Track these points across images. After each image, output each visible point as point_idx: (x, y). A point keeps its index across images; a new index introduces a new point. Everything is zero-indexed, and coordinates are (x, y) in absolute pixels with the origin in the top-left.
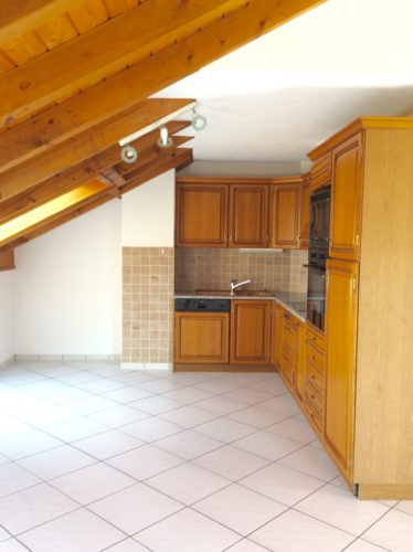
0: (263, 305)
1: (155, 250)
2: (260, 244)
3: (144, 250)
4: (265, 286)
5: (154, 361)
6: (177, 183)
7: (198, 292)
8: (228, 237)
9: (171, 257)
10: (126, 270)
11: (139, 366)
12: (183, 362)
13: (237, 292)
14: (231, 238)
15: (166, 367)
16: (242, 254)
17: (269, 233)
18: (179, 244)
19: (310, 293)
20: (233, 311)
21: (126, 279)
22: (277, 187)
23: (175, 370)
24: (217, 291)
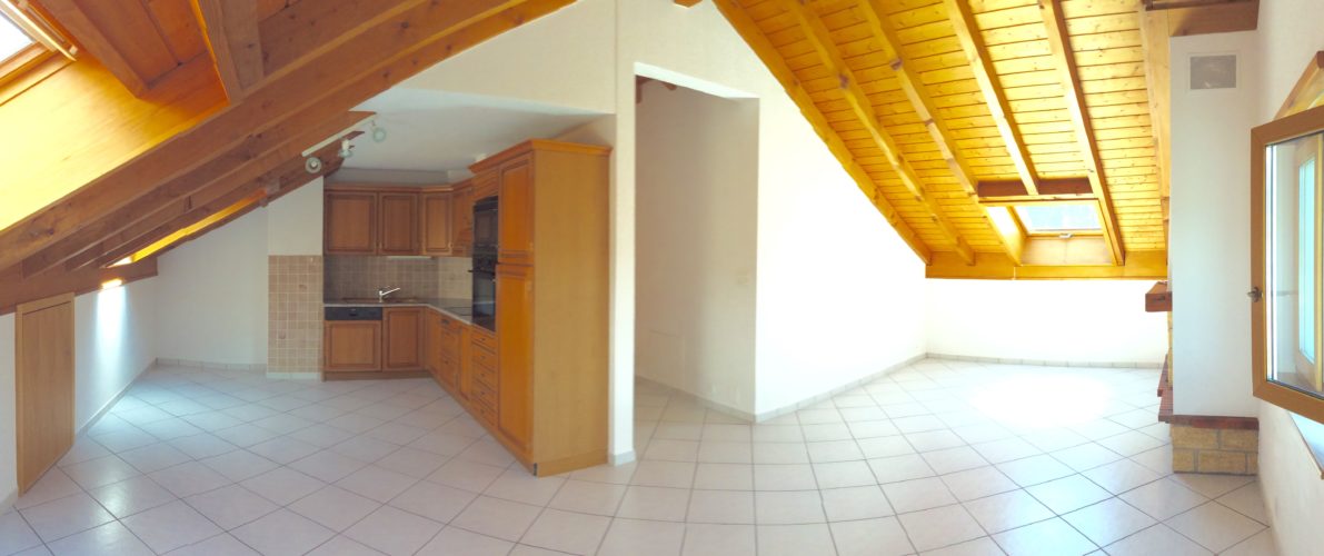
0: (416, 311)
1: (302, 259)
2: (410, 252)
3: (292, 258)
4: (414, 294)
5: (302, 370)
6: (325, 191)
7: (346, 300)
8: (378, 245)
9: (320, 265)
10: (272, 279)
11: (286, 376)
12: (334, 370)
13: (386, 299)
14: (381, 246)
15: (315, 376)
16: (392, 261)
17: (419, 242)
18: (327, 252)
19: (475, 296)
20: (385, 318)
21: (272, 288)
22: (425, 196)
23: (325, 379)
24: (364, 299)
